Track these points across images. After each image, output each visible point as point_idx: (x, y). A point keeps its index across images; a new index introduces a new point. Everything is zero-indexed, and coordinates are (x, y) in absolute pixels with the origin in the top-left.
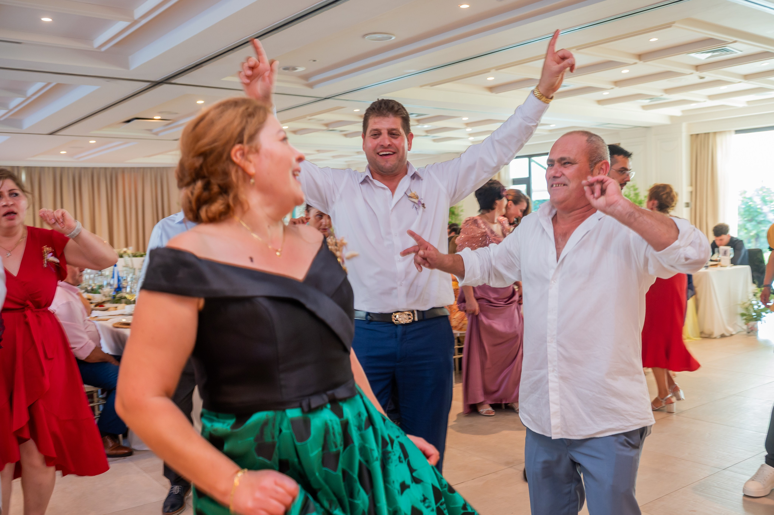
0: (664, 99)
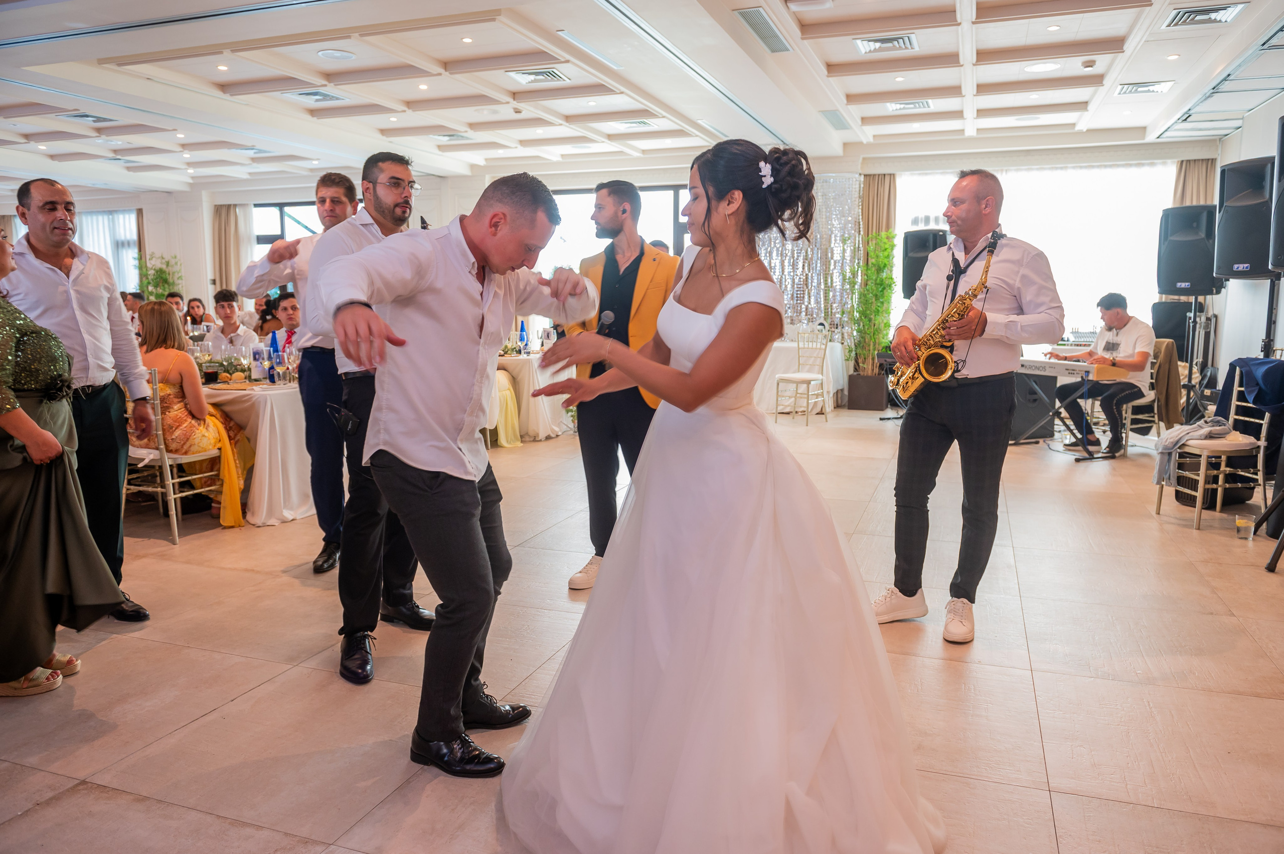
0: (467, 138)
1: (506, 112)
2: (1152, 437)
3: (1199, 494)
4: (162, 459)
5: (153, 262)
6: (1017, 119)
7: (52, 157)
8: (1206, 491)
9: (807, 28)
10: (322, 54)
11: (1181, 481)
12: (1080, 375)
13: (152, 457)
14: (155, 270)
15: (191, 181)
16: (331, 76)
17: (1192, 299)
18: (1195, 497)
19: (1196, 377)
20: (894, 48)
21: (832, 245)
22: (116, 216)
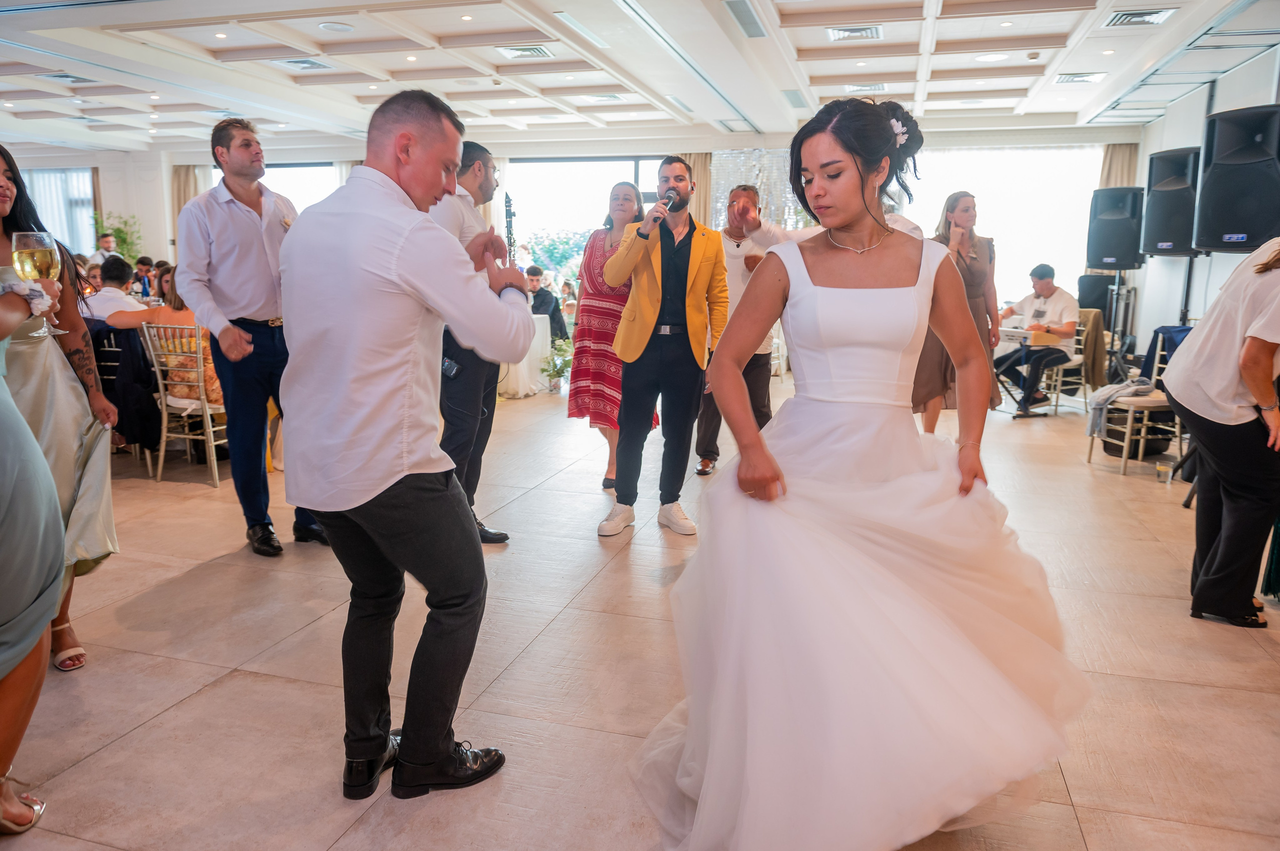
1: (485, 84)
2: (1079, 398)
3: (1125, 445)
4: (202, 409)
5: (111, 221)
6: (962, 103)
7: (16, 114)
8: (1131, 441)
9: (787, 17)
10: (324, 27)
11: (1111, 433)
12: (1018, 341)
13: (194, 406)
14: (112, 229)
15: (151, 141)
16: (325, 47)
17: (1115, 273)
18: (1122, 447)
19: (1117, 345)
20: (861, 37)
21: (786, 217)
22: (69, 174)
